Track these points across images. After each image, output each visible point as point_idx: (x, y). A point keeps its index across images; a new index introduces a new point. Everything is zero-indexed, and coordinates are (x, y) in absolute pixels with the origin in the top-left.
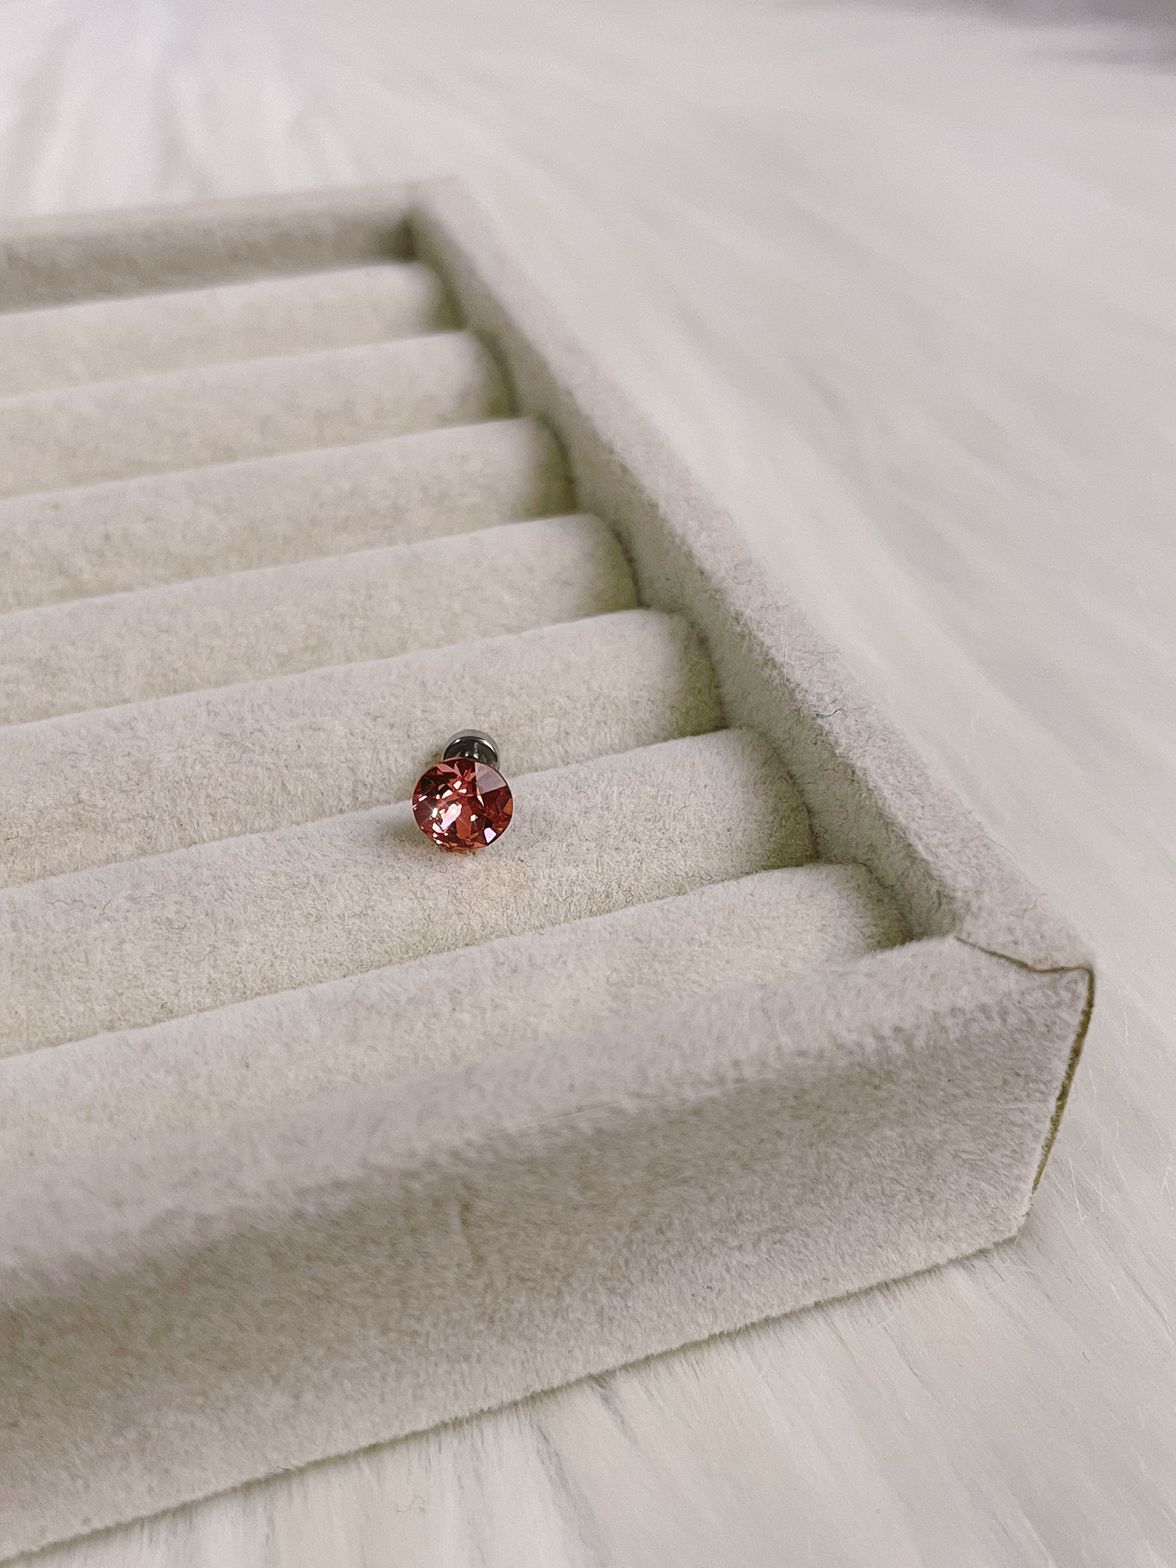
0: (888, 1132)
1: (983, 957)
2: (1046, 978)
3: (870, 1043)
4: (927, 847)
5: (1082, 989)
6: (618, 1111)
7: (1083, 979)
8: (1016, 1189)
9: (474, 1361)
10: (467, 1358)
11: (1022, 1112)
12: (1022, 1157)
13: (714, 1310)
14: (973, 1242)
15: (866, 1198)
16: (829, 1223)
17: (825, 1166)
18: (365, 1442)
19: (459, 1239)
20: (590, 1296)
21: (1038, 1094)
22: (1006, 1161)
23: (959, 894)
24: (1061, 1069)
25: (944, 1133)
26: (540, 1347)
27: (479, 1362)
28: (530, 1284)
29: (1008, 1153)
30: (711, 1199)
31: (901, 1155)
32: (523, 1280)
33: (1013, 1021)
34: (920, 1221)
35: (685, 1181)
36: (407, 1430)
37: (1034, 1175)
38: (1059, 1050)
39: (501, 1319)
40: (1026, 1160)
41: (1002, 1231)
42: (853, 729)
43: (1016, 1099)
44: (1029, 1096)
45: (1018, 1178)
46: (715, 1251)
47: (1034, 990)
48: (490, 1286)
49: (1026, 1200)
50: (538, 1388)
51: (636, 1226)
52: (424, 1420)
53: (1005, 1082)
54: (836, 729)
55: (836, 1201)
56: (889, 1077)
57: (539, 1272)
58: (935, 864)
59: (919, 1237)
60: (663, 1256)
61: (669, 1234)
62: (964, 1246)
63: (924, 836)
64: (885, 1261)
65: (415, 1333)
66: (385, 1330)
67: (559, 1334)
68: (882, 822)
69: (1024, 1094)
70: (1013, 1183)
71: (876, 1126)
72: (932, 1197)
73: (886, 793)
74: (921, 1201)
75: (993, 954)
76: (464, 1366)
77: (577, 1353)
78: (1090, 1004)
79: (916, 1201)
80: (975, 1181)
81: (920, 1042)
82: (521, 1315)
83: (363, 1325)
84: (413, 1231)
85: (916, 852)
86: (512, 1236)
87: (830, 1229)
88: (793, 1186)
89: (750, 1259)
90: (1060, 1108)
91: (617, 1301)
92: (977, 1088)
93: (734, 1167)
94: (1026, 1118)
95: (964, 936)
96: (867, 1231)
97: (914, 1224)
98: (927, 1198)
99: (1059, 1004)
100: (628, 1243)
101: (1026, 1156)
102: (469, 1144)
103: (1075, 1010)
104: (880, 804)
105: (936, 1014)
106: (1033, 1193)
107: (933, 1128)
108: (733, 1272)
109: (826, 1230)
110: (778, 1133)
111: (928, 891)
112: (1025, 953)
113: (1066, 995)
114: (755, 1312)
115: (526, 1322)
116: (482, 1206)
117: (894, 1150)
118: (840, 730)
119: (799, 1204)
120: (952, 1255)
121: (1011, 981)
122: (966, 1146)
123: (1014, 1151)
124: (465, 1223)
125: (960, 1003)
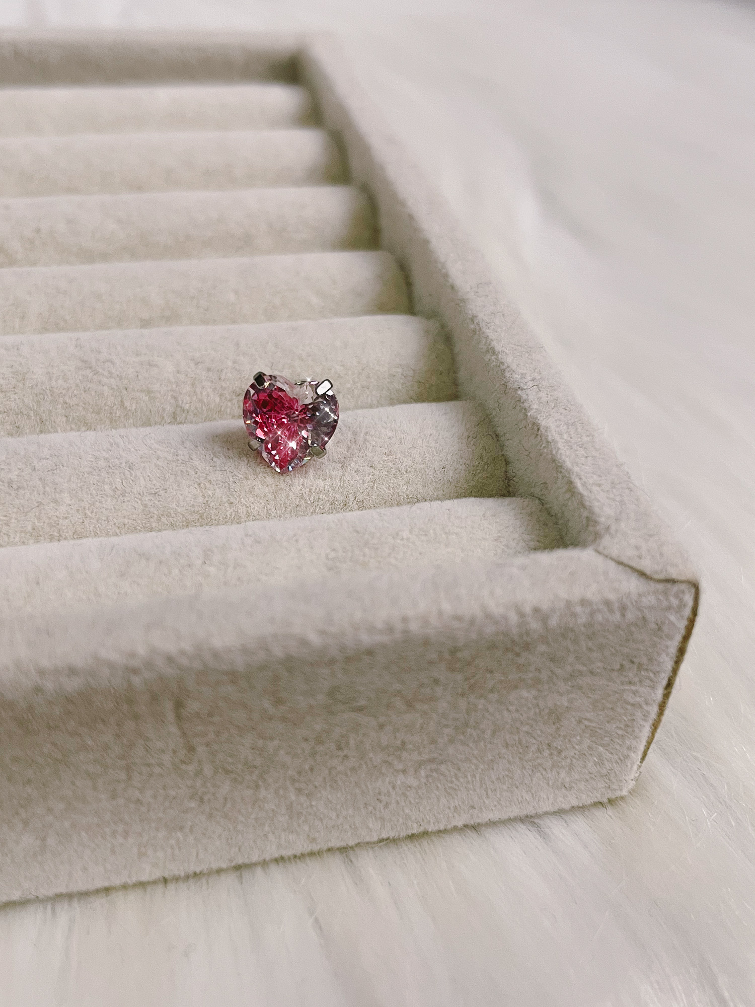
0: (525, 694)
1: (612, 565)
2: (660, 587)
3: (514, 618)
4: (584, 484)
5: (689, 599)
6: (304, 642)
7: (690, 592)
8: (627, 757)
9: (187, 830)
10: (181, 829)
11: (634, 693)
12: (633, 731)
13: (382, 819)
14: (592, 795)
15: (507, 746)
16: (475, 761)
17: (473, 714)
18: (100, 884)
19: (174, 729)
20: (281, 792)
21: (648, 681)
22: (620, 732)
23: (602, 520)
24: (669, 665)
25: (571, 701)
26: (240, 827)
27: (191, 831)
28: (233, 776)
29: (622, 726)
30: (381, 726)
31: (535, 714)
32: (227, 772)
33: (630, 616)
34: (549, 771)
35: (360, 709)
36: (134, 879)
37: (642, 748)
38: (667, 647)
39: (209, 800)
40: (636, 734)
41: (615, 790)
42: (544, 399)
43: (630, 683)
44: (640, 681)
45: (629, 748)
46: (384, 771)
47: (649, 594)
48: (199, 773)
49: (635, 767)
50: (240, 861)
51: (319, 741)
52: (147, 873)
53: (622, 666)
54: (531, 397)
55: (482, 744)
56: (527, 647)
57: (240, 766)
58: (589, 497)
59: (548, 784)
60: (341, 768)
61: (346, 752)
62: (584, 797)
63: (583, 477)
64: (520, 799)
65: (138, 801)
66: (114, 796)
67: (256, 819)
68: (554, 464)
69: (637, 679)
70: (625, 752)
71: (516, 687)
72: (560, 752)
73: (560, 445)
74: (551, 754)
75: (620, 563)
76: (179, 834)
77: (271, 837)
78: (695, 612)
79: (546, 753)
80: (594, 745)
81: (553, 622)
82: (226, 799)
83: (95, 788)
84: (136, 717)
85: (575, 487)
86: (218, 734)
87: (477, 768)
88: (447, 726)
89: (412, 781)
90: (666, 696)
91: (303, 799)
92: (598, 668)
93: (399, 703)
94: (638, 699)
95: (601, 548)
96: (507, 773)
97: (544, 773)
98: (555, 753)
99: (669, 608)
100: (313, 754)
101: (637, 730)
102: (182, 653)
103: (682, 617)
104: (554, 452)
105: (569, 604)
106: (641, 762)
107: (561, 695)
108: (397, 789)
109: (473, 767)
110: (436, 681)
111: (580, 516)
112: (646, 565)
113: (675, 602)
114: (415, 825)
115: (229, 805)
116: (193, 706)
117: (529, 708)
118: (534, 400)
119: (452, 741)
120: (575, 803)
121: (632, 585)
122: (588, 715)
123: (627, 726)
124: (179, 717)
125: (589, 595)
